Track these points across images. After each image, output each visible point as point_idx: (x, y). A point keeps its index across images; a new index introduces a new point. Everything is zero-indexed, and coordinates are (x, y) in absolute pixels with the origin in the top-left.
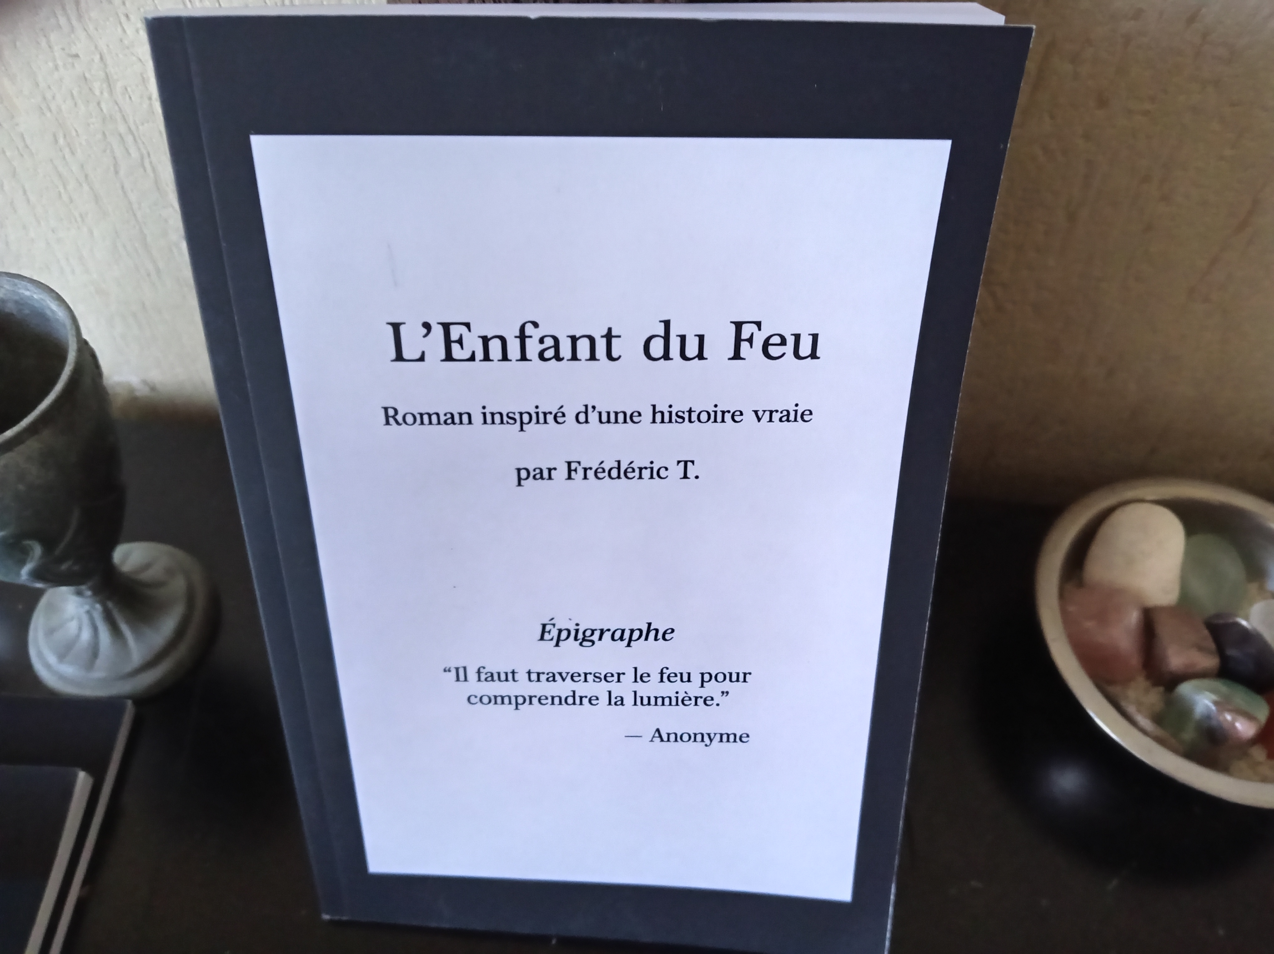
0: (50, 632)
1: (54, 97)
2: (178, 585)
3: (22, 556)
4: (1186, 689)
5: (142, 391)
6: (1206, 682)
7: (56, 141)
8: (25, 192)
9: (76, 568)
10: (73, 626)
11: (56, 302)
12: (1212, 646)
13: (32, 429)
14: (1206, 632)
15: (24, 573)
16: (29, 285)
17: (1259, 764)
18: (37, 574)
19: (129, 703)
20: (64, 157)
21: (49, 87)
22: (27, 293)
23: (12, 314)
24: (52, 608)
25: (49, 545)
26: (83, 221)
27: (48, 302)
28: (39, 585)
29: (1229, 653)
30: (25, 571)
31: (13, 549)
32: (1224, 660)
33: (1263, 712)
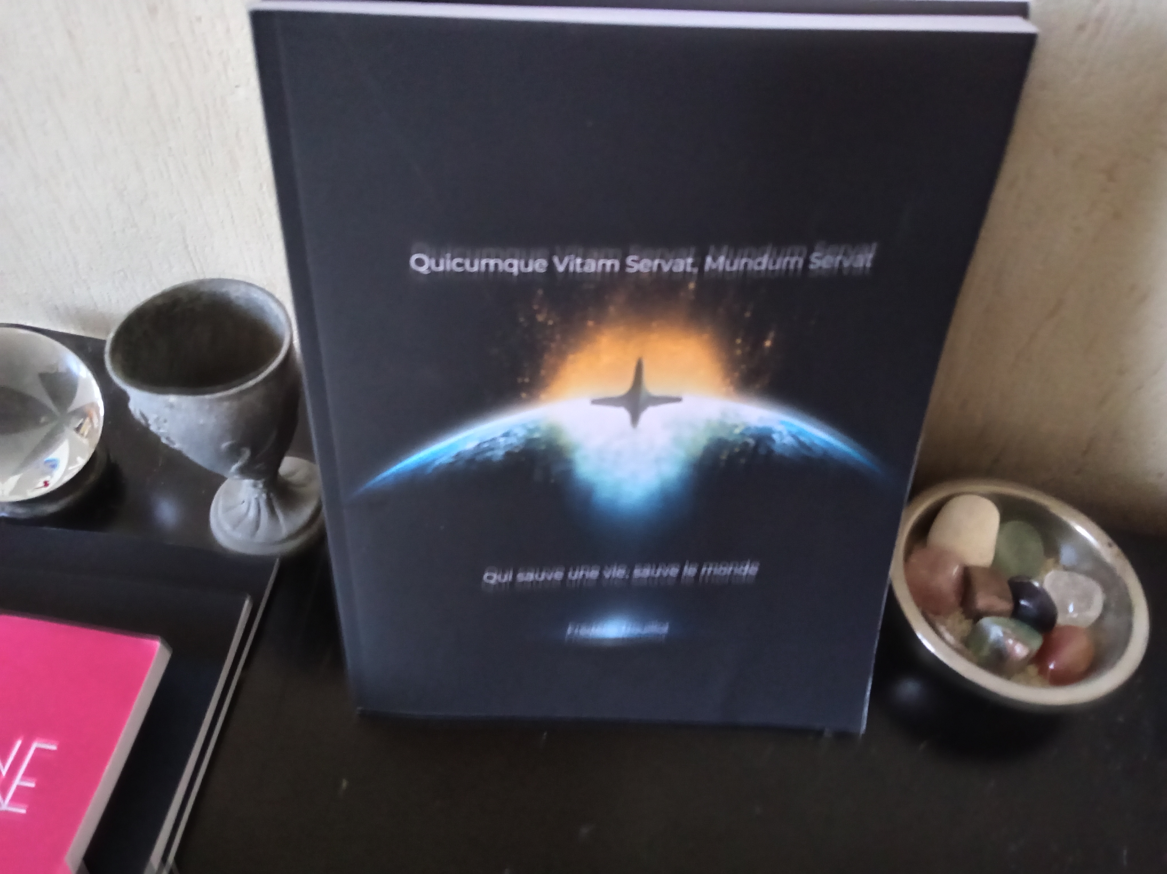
3: (237, 457)
6: (1002, 619)
10: (244, 507)
11: (276, 303)
12: (1010, 595)
14: (1008, 587)
17: (1032, 676)
18: (240, 470)
19: (277, 561)
22: (256, 295)
24: (229, 495)
27: (270, 302)
29: (1023, 602)
30: (235, 467)
31: (234, 452)
32: (1017, 605)
33: (1037, 642)
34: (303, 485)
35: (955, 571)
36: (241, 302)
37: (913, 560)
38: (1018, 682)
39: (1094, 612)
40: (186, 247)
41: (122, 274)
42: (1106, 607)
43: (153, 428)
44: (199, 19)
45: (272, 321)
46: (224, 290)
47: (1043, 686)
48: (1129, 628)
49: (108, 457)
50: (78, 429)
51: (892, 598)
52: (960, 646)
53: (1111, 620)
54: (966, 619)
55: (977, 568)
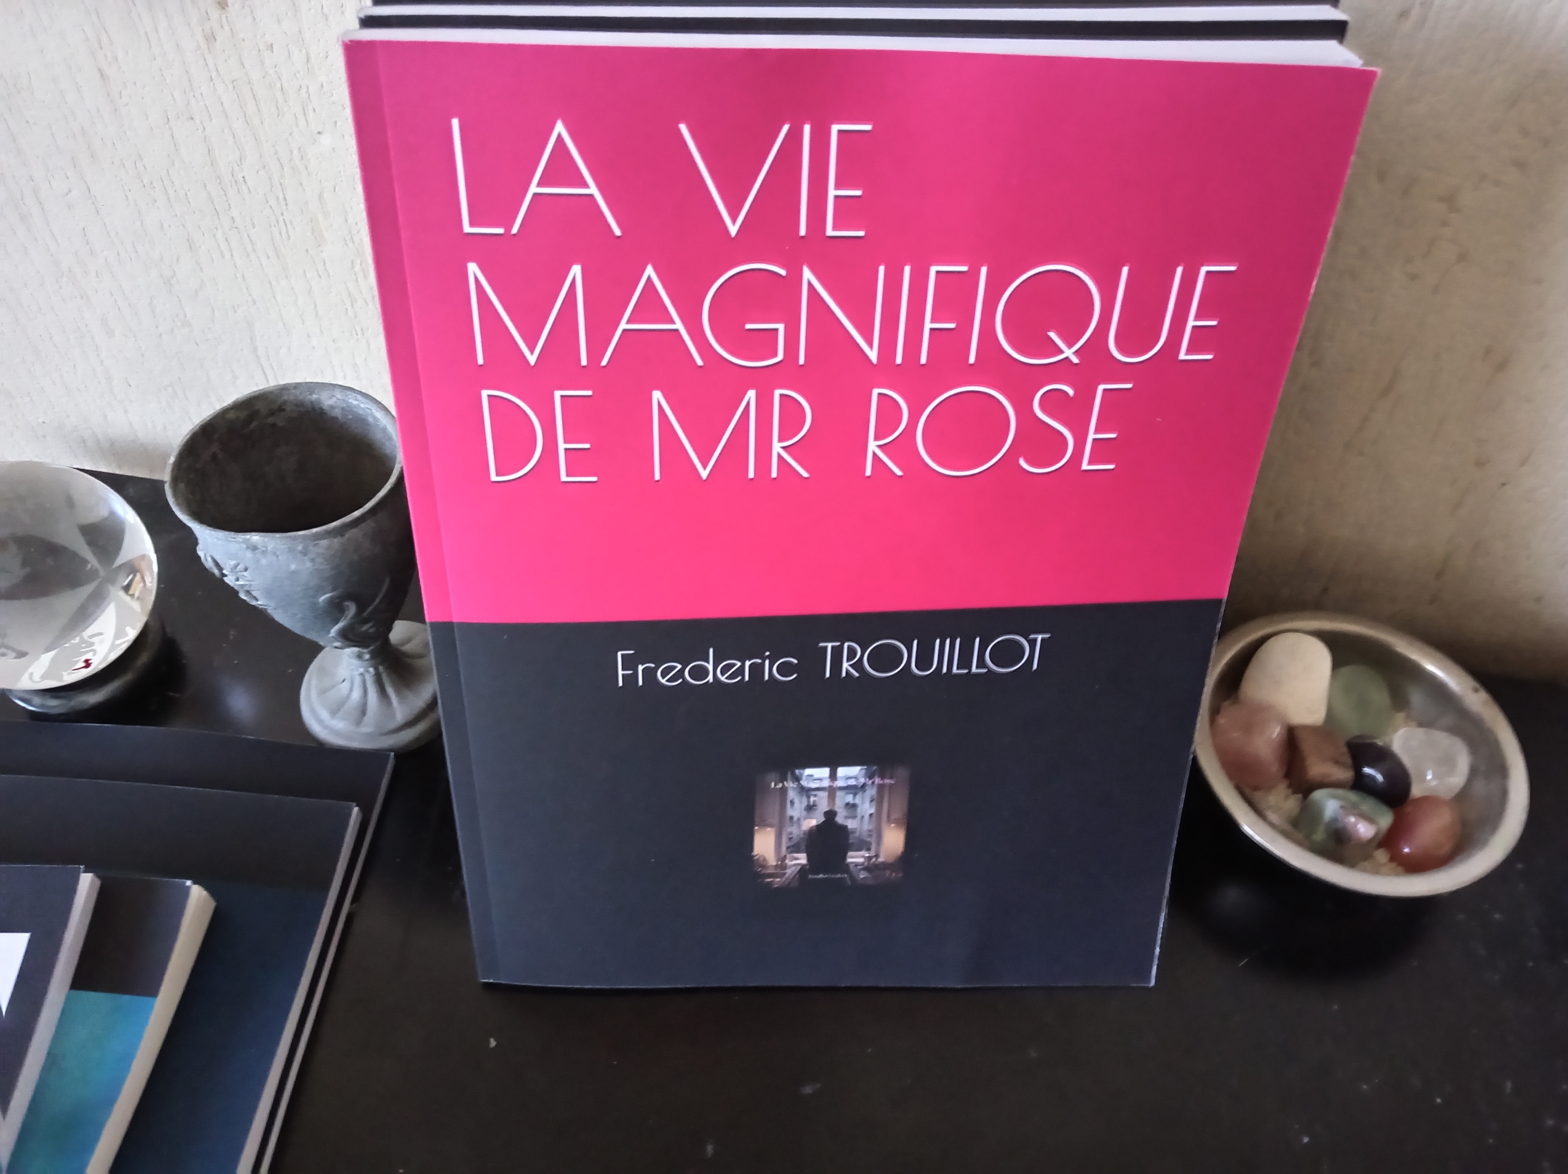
0: (323, 692)
2: (433, 659)
3: (339, 616)
4: (1318, 795)
6: (1340, 792)
7: (353, 267)
8: (315, 307)
9: (369, 633)
10: (345, 687)
11: (383, 412)
12: (1348, 760)
14: (1346, 750)
16: (359, 397)
17: (1380, 864)
18: (341, 634)
19: (391, 755)
20: (357, 281)
22: (356, 403)
24: (324, 672)
25: (362, 606)
26: (363, 334)
27: (374, 411)
29: (1367, 771)
30: (334, 630)
31: (335, 609)
32: (1358, 774)
33: (1386, 820)
34: (421, 656)
35: (1276, 732)
36: (337, 413)
37: (1222, 720)
38: (1365, 870)
39: (1458, 778)
40: (255, 350)
41: (170, 390)
42: (1474, 772)
43: (230, 580)
44: (271, 47)
45: (378, 436)
46: (314, 397)
47: (1397, 874)
48: (1504, 794)
49: (163, 628)
50: (127, 588)
51: (1197, 773)
52: (1287, 827)
53: (1480, 787)
54: (1294, 793)
55: (1305, 727)
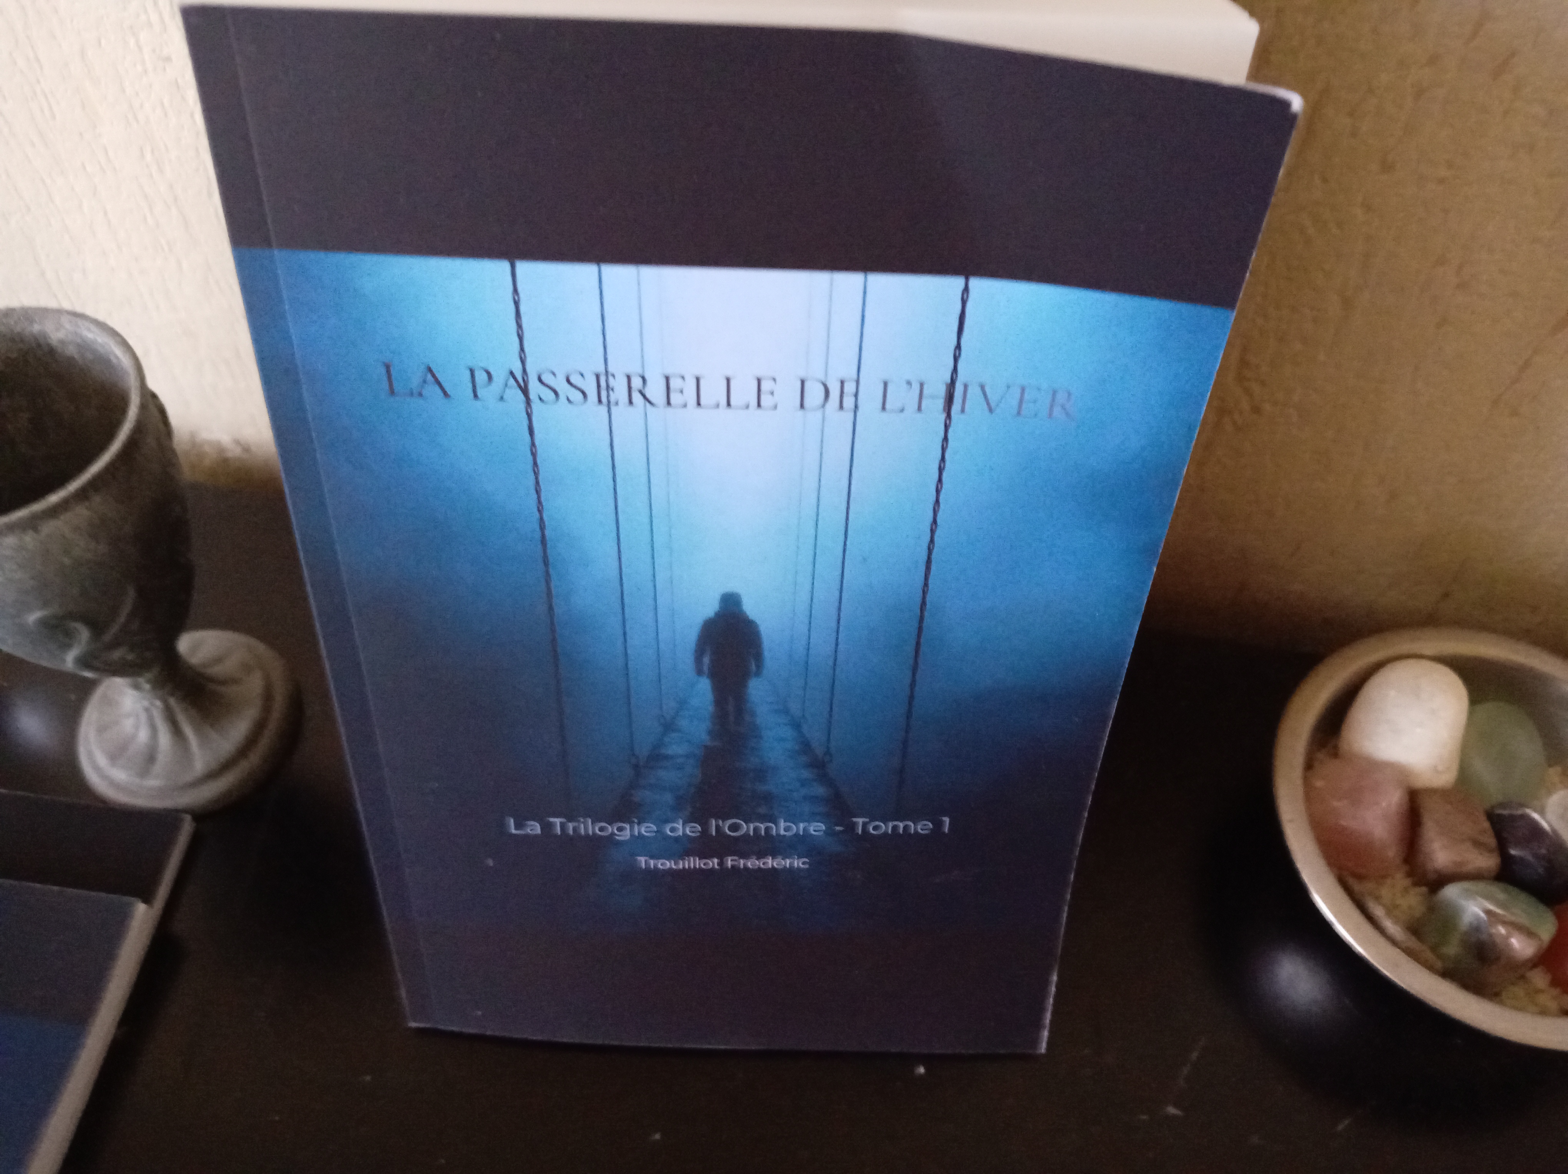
1: (142, 106)
2: (255, 684)
3: (66, 638)
4: (1451, 892)
5: (234, 452)
6: (1481, 886)
7: (143, 156)
8: (106, 213)
9: (130, 657)
10: (129, 724)
11: (121, 347)
12: (1492, 841)
13: (82, 495)
14: (1486, 825)
15: (69, 660)
16: (93, 327)
17: (1538, 991)
18: (84, 662)
19: (188, 818)
20: (151, 175)
21: (137, 94)
23: (73, 358)
24: (108, 702)
25: (97, 627)
28: (88, 674)
29: (1513, 852)
31: (58, 631)
32: (1506, 860)
33: (1543, 927)
34: (233, 681)
35: (1394, 797)
36: (71, 351)
46: (36, 328)
52: (1410, 941)
54: (1416, 884)
55: (1432, 792)
